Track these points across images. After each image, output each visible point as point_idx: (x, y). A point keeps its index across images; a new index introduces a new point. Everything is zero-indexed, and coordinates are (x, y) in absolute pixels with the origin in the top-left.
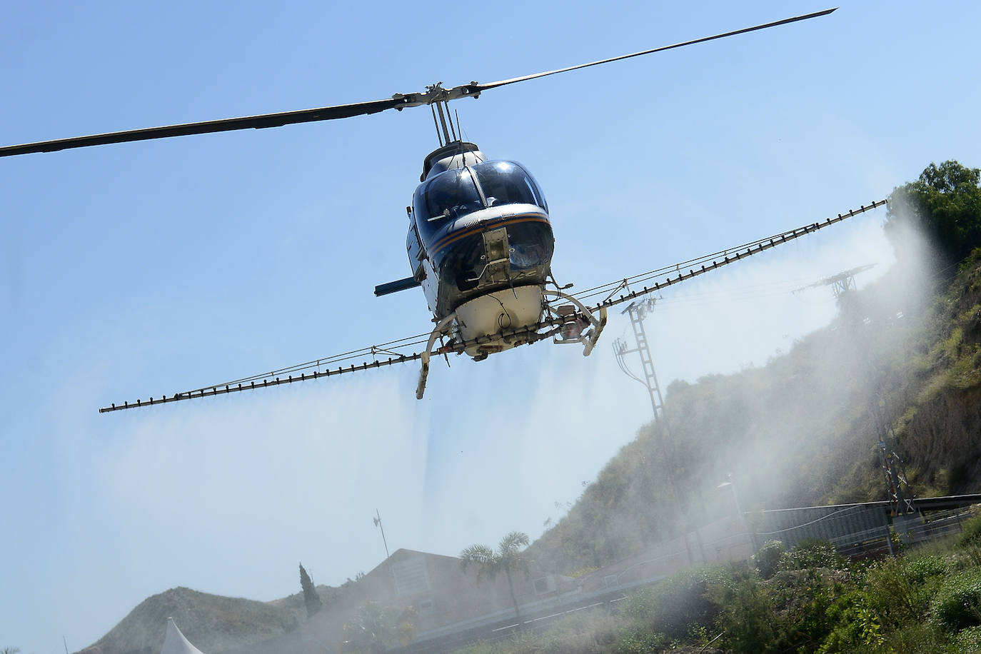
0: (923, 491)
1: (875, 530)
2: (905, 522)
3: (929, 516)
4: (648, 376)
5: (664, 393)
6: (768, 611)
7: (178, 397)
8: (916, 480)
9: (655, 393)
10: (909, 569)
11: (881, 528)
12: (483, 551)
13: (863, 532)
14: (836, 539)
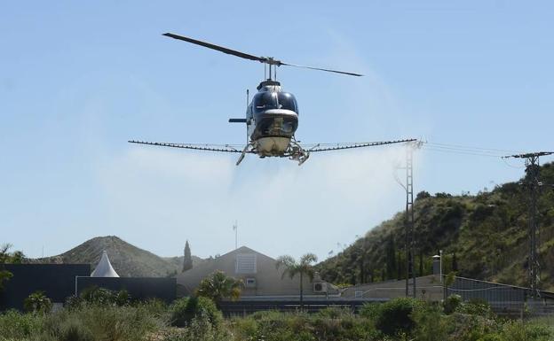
0: (548, 287)
1: (515, 303)
2: (534, 303)
3: (548, 302)
4: (408, 185)
5: (415, 197)
6: (443, 333)
7: (156, 144)
8: (545, 280)
9: (410, 195)
10: (529, 329)
11: (519, 302)
12: (290, 260)
13: (509, 302)
14: (493, 303)
